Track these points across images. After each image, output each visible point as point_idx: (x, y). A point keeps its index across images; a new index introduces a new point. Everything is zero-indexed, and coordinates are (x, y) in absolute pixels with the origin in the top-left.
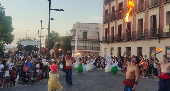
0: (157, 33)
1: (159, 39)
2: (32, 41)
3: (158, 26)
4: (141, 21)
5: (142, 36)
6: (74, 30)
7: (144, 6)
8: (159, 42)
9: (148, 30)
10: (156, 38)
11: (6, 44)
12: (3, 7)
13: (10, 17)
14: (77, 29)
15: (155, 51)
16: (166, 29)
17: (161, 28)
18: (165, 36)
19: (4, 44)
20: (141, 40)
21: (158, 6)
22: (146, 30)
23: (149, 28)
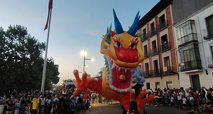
0: (159, 72)
1: (161, 77)
2: (72, 81)
3: (159, 68)
4: (147, 64)
5: (149, 75)
6: (101, 73)
7: (148, 54)
8: (162, 79)
9: (153, 70)
10: (159, 76)
11: (54, 84)
12: (53, 59)
13: (58, 65)
14: (103, 72)
15: (159, 85)
16: (165, 69)
17: (162, 69)
18: (165, 74)
19: (53, 84)
20: (149, 77)
21: (157, 54)
22: (151, 70)
23: (153, 69)
